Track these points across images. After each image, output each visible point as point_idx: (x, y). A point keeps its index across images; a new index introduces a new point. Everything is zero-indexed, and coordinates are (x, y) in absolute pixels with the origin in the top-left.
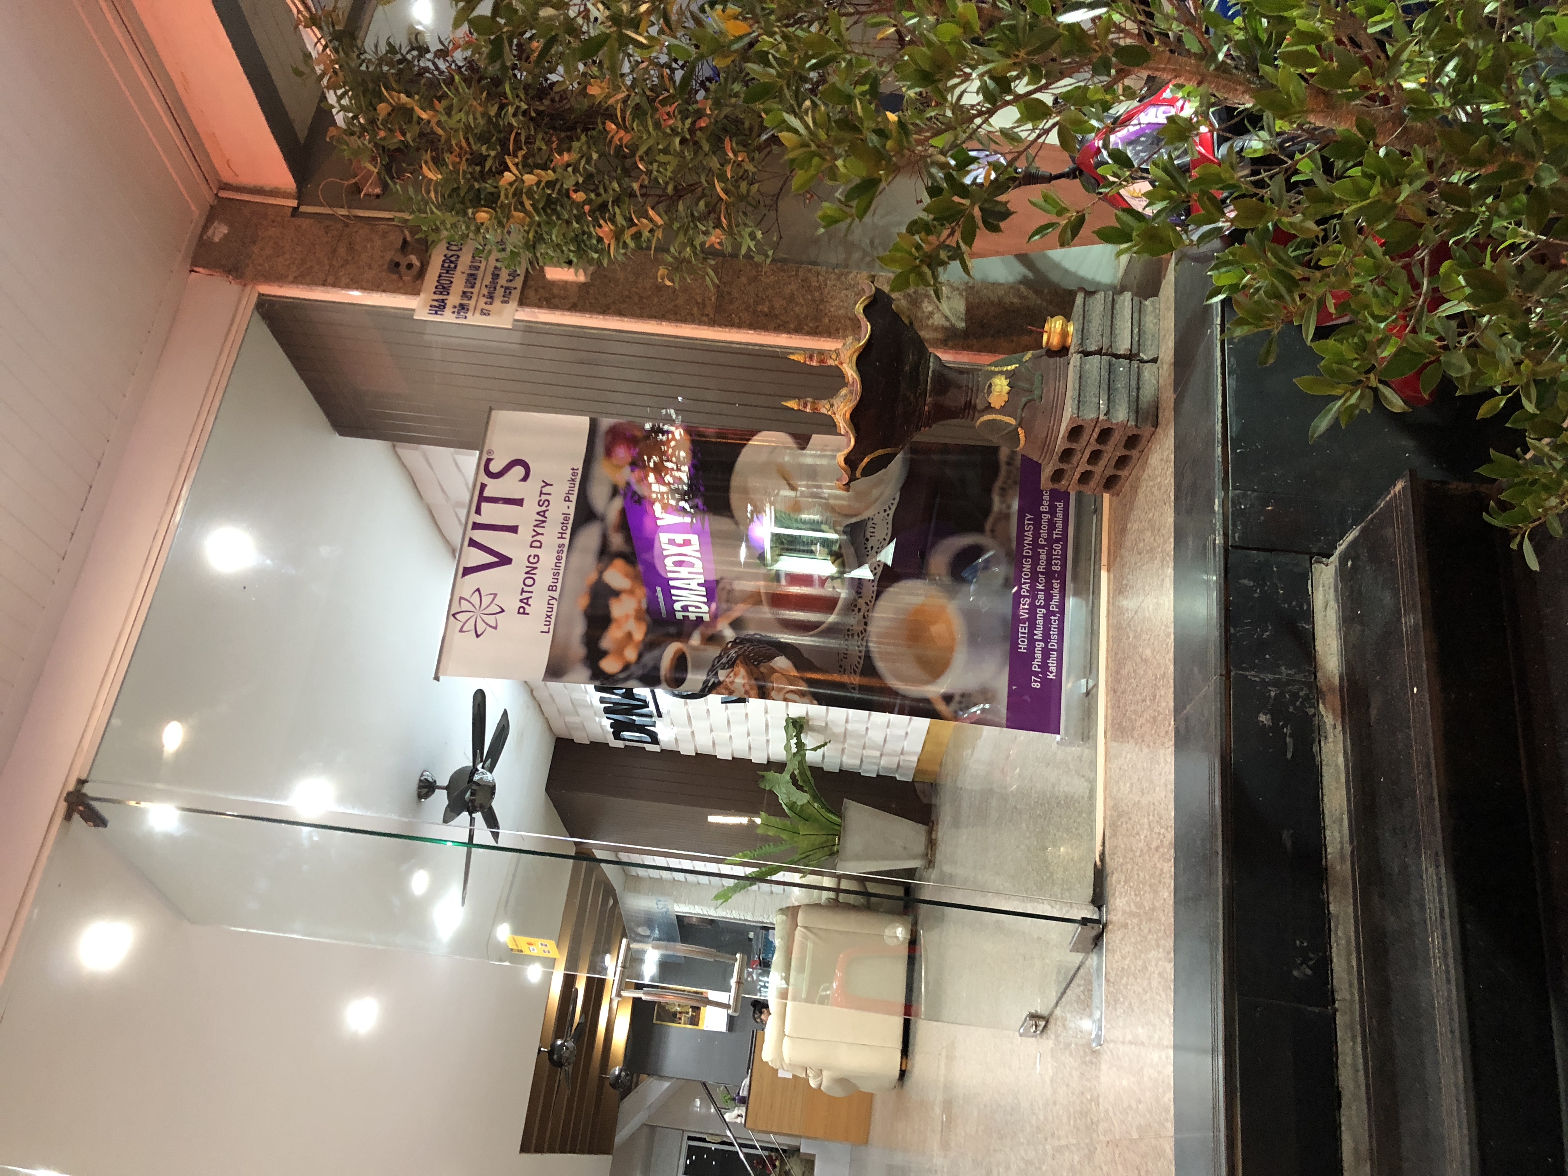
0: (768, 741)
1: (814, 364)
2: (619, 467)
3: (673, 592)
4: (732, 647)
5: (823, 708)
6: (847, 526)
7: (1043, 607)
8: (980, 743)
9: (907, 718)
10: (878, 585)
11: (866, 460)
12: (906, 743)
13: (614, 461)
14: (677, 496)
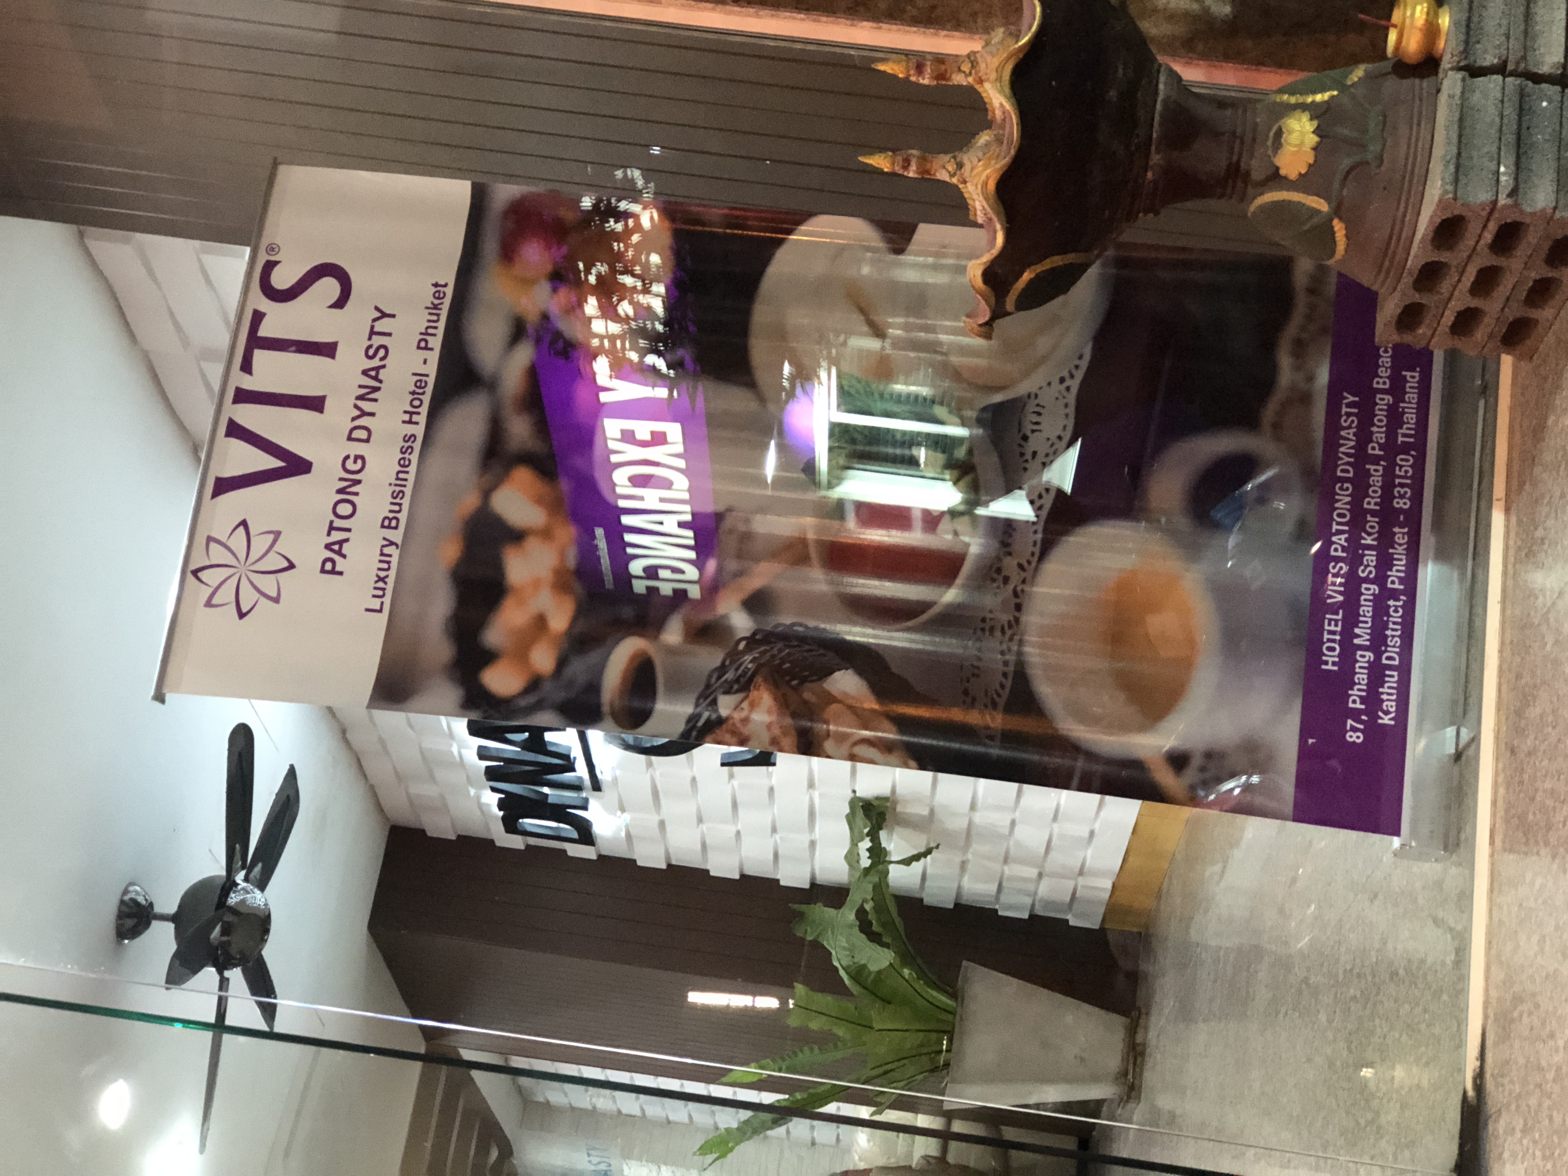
0: (813, 844)
1: (926, 81)
2: (527, 283)
3: (629, 538)
4: (749, 649)
5: (927, 776)
6: (984, 409)
7: (1372, 582)
8: (1237, 854)
9: (1096, 798)
10: (1045, 531)
11: (1027, 276)
12: (1089, 852)
13: (518, 270)
14: (642, 343)
